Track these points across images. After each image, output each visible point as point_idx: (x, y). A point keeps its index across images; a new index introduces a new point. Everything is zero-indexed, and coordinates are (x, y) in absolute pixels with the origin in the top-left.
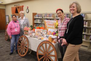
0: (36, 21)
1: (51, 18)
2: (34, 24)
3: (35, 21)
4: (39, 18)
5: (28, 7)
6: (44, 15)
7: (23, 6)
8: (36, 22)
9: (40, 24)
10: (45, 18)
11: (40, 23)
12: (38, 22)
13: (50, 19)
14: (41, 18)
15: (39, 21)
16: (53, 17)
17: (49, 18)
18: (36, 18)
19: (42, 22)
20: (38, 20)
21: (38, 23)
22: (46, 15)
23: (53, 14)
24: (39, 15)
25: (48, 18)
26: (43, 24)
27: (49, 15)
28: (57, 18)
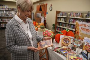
0: (59, 19)
1: (78, 18)
2: (57, 22)
4: (63, 16)
5: (51, 5)
6: (69, 14)
7: (47, 4)
8: (59, 21)
10: (71, 17)
11: (63, 22)
12: (61, 21)
14: (66, 17)
15: (63, 21)
16: (81, 17)
17: (76, 17)
18: (59, 16)
19: (65, 22)
20: (62, 19)
22: (72, 13)
23: (82, 13)
24: (63, 13)
25: (74, 17)
26: (67, 24)
27: (76, 13)
28: (87, 18)
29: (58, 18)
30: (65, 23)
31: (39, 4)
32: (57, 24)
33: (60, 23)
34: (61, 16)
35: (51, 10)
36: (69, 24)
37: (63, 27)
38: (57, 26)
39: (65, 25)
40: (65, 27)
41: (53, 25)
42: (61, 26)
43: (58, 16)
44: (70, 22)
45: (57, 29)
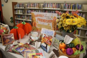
0: (17, 11)
1: (35, 8)
2: (15, 15)
3: (15, 12)
4: (21, 8)
6: (26, 5)
8: (17, 13)
9: (22, 15)
10: (28, 8)
11: (22, 14)
12: (19, 13)
13: (35, 10)
14: (23, 8)
15: (21, 13)
16: (38, 7)
17: (33, 8)
18: (17, 8)
19: (24, 13)
20: (19, 11)
21: (19, 15)
22: (29, 4)
23: (38, 4)
24: (20, 4)
25: (32, 8)
26: (25, 15)
27: (33, 4)
28: (44, 8)
30: (23, 15)
32: (15, 17)
33: (18, 15)
34: (19, 8)
35: (6, 1)
36: (27, 16)
37: (22, 19)
38: (16, 19)
39: (23, 17)
40: (24, 19)
41: (11, 18)
42: (20, 18)
43: (15, 8)
44: (28, 13)
45: (16, 22)
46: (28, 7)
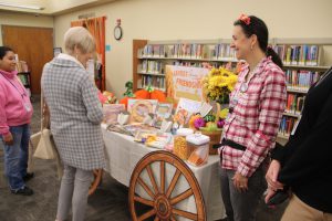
0: (144, 66)
1: (194, 58)
2: (138, 76)
3: (139, 66)
4: (156, 56)
5: (119, 21)
6: (171, 47)
7: (104, 18)
8: (144, 72)
9: (157, 77)
10: (175, 57)
11: (157, 73)
12: (151, 72)
13: (193, 63)
14: (162, 57)
16: (201, 54)
17: (188, 57)
18: (144, 56)
19: (162, 72)
20: (151, 64)
21: (150, 76)
22: (178, 46)
23: (202, 45)
24: (153, 46)
25: (184, 57)
27: (187, 46)
28: (215, 59)
29: (142, 60)
30: (160, 77)
31: (80, 17)
32: (139, 81)
33: (147, 76)
34: (149, 56)
35: (118, 37)
38: (140, 86)
39: (161, 83)
41: (127, 85)
43: (141, 57)
46: (173, 54)
